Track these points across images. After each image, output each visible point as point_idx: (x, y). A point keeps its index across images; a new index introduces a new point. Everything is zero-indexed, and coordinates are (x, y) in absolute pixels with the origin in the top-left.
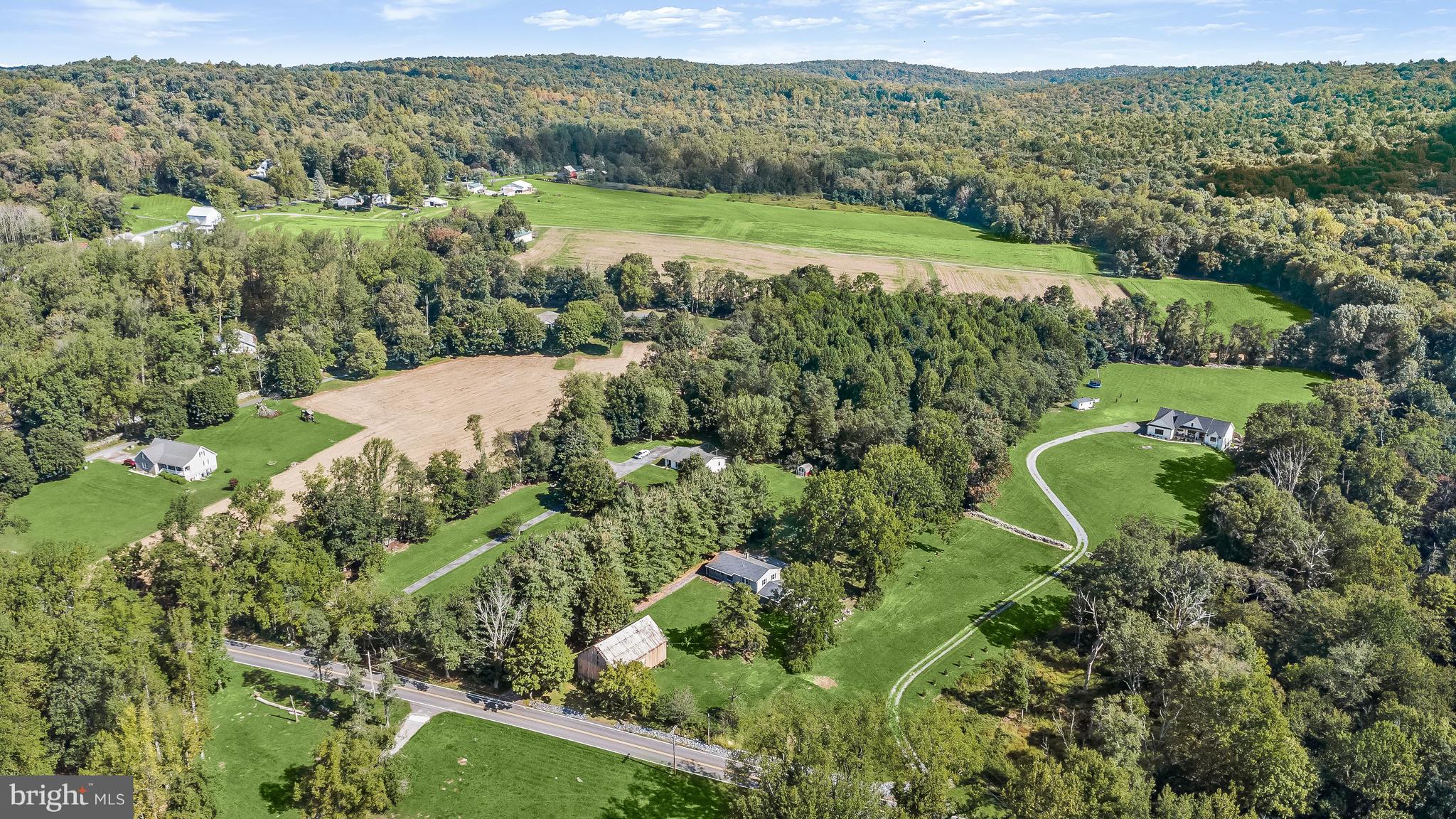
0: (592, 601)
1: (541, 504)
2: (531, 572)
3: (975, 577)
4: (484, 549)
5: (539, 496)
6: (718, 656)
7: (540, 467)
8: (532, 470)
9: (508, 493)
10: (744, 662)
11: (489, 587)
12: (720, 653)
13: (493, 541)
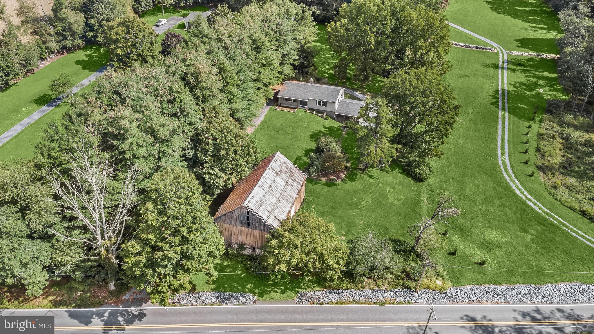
0: (211, 148)
1: (84, 68)
2: (125, 123)
3: (467, 76)
4: (36, 116)
5: (78, 63)
6: (343, 181)
7: (73, 35)
8: (65, 38)
9: (47, 63)
10: (371, 180)
11: (64, 157)
12: (343, 175)
13: (44, 108)
